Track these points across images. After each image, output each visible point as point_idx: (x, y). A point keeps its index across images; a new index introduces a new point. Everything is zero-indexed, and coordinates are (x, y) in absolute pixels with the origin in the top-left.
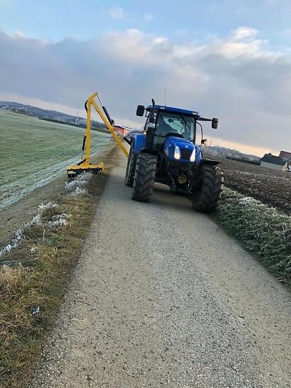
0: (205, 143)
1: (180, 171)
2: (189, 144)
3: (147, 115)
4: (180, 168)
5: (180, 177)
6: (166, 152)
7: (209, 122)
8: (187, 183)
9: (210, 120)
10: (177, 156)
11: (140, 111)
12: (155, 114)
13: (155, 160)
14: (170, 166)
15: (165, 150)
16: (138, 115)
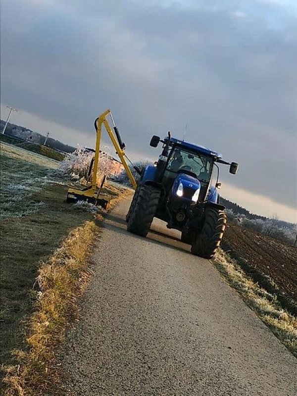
0: (219, 187)
1: (180, 208)
5: (178, 215)
8: (185, 222)
9: (228, 164)
10: (180, 193)
11: (155, 141)
12: (171, 148)
13: (158, 195)
16: (151, 145)
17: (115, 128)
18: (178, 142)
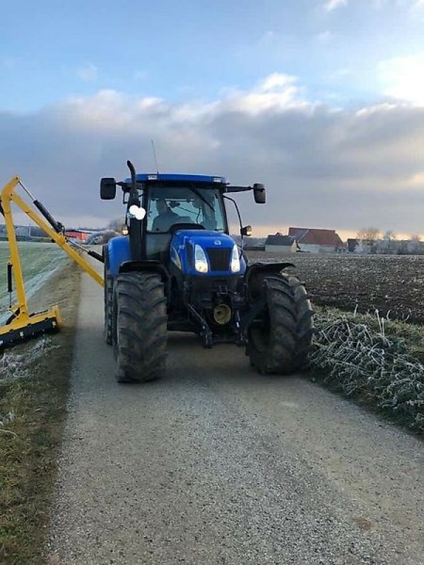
0: (248, 233)
1: (214, 296)
2: (222, 238)
3: (127, 200)
4: (215, 290)
5: (216, 311)
6: (175, 262)
7: (249, 191)
8: (233, 320)
9: (249, 188)
10: (202, 266)
11: (108, 188)
12: (140, 192)
13: (157, 281)
14: (190, 290)
15: (172, 259)
16: (103, 197)
17: (36, 203)
18: (150, 178)
